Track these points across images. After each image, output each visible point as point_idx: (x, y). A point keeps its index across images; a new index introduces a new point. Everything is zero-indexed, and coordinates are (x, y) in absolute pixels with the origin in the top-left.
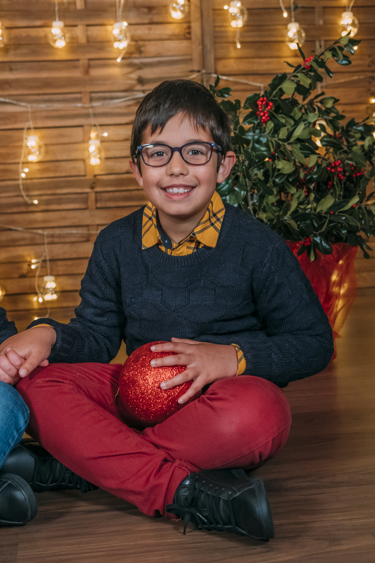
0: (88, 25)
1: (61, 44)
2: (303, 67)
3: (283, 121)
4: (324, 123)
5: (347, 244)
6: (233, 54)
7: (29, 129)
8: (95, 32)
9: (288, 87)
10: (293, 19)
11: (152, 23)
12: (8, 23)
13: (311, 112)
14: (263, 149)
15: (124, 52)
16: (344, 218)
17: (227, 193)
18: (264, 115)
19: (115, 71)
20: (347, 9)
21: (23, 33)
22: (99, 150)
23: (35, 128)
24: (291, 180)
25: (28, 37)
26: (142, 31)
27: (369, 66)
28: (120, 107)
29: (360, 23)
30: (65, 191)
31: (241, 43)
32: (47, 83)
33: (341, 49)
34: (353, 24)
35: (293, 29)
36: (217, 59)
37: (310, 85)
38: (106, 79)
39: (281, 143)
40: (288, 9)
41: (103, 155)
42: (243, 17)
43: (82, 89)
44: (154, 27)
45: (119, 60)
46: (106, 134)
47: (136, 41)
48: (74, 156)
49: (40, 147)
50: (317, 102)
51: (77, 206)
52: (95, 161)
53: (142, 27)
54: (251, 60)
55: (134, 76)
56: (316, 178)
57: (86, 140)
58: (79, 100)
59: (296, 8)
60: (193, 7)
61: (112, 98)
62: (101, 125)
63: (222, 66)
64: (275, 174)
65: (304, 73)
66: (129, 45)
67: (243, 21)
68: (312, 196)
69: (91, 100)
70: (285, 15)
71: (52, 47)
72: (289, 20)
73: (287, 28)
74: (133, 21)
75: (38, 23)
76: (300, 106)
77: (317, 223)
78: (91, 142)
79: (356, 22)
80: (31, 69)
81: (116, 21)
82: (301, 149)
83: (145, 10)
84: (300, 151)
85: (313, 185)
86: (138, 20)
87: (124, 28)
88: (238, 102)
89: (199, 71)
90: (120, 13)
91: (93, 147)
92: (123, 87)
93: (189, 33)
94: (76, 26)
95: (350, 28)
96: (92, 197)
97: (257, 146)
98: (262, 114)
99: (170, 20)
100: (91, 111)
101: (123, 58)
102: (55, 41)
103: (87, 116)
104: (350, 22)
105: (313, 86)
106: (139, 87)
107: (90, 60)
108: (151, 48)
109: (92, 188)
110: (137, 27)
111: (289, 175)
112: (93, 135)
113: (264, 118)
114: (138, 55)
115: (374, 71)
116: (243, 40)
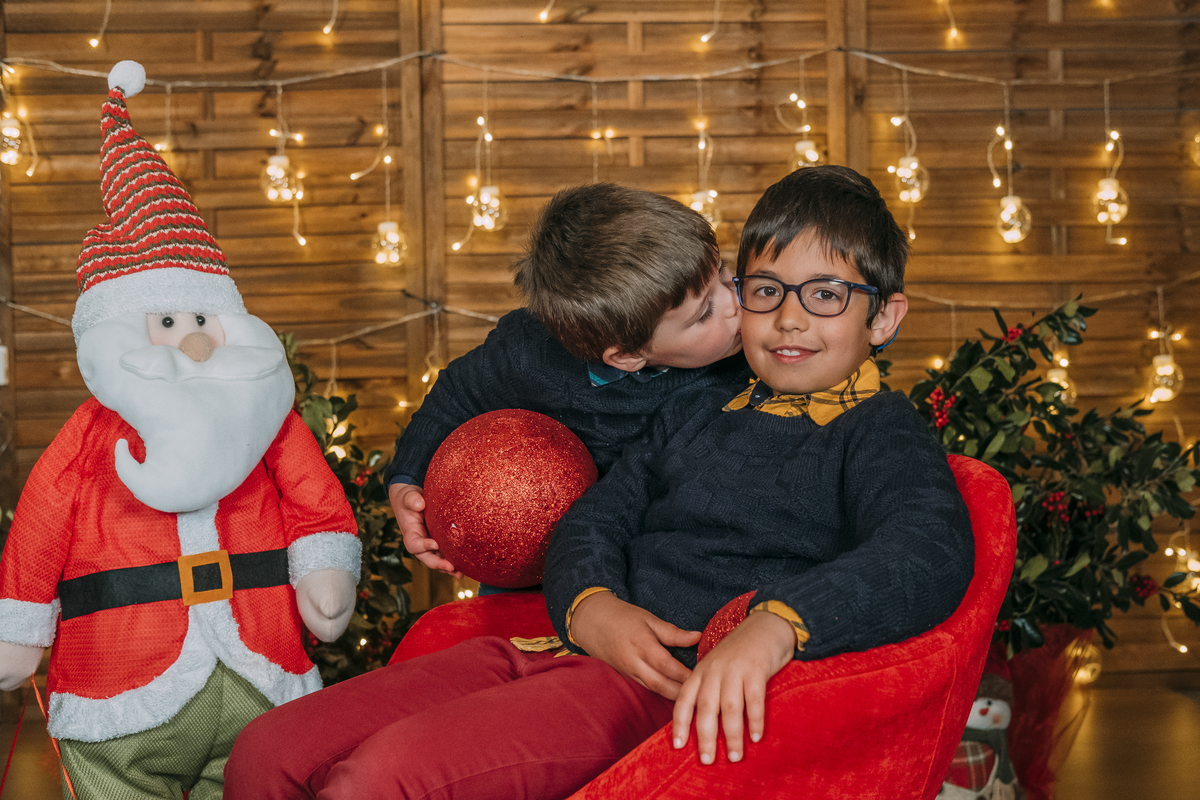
2: (1003, 345)
9: (980, 376)
10: (1010, 190)
11: (758, 191)
12: (510, 189)
13: (1019, 409)
16: (1064, 591)
18: (941, 416)
20: (1108, 172)
21: (537, 204)
26: (740, 205)
27: (1149, 272)
29: (1130, 197)
31: (915, 227)
34: (1118, 200)
35: (1010, 207)
40: (1002, 172)
42: (922, 185)
47: (732, 221)
50: (1030, 390)
53: (742, 197)
54: (933, 257)
59: (1016, 168)
67: (921, 191)
70: (997, 183)
72: (1002, 193)
73: (999, 205)
74: (727, 188)
77: (1021, 597)
79: (1124, 197)
81: (697, 190)
83: (749, 169)
86: (736, 187)
87: (711, 201)
90: (704, 173)
95: (1113, 207)
98: (937, 414)
104: (1114, 196)
110: (732, 197)
113: (941, 421)
115: (1156, 282)
116: (920, 222)
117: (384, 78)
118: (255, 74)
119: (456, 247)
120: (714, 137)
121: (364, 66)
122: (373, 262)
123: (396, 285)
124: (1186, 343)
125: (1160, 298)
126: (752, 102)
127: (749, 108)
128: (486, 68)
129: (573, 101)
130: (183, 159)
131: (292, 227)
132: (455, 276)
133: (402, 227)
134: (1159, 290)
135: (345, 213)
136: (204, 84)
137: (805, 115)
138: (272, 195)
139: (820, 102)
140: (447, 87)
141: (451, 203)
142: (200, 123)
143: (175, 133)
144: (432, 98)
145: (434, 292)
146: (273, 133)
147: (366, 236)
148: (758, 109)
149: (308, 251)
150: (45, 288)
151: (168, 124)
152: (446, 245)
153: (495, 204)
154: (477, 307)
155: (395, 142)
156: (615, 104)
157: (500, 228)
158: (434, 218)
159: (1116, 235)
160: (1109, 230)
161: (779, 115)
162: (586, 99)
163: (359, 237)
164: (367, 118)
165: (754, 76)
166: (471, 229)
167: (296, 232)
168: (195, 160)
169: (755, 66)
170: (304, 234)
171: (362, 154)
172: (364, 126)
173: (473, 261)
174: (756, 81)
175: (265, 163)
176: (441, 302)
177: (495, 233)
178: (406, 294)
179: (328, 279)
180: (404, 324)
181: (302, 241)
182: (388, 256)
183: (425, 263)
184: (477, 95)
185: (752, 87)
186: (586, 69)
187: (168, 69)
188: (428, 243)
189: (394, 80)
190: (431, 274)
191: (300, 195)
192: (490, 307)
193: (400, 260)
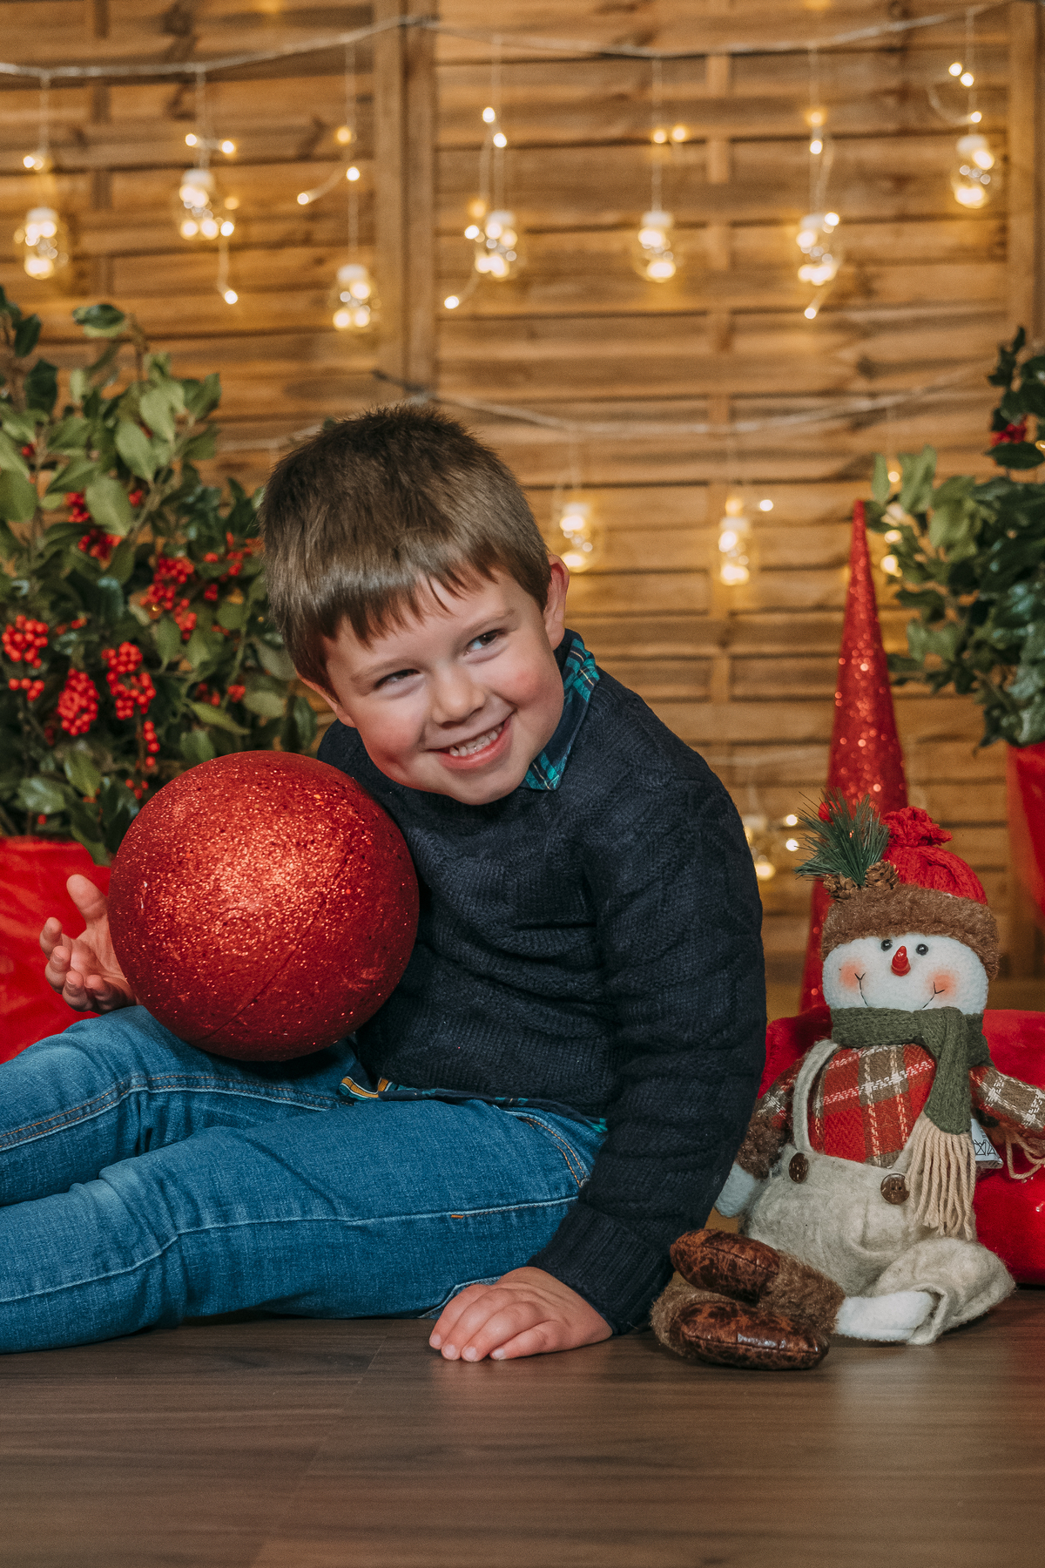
0: (736, 224)
1: (662, 270)
7: (568, 487)
8: (752, 240)
11: (903, 218)
12: (532, 218)
15: (826, 291)
19: (800, 343)
21: (569, 242)
22: (748, 546)
23: (587, 486)
25: (581, 254)
26: (876, 239)
28: (808, 437)
30: (651, 650)
32: (621, 372)
38: (775, 361)
41: (757, 559)
43: (711, 388)
44: (908, 228)
45: (811, 313)
46: (766, 505)
47: (860, 264)
48: (681, 560)
49: (594, 534)
51: (683, 691)
52: (734, 574)
53: (878, 228)
55: (850, 355)
57: (714, 518)
58: (702, 415)
60: (1015, 178)
61: (787, 412)
62: (756, 482)
66: (839, 276)
69: (734, 415)
71: (640, 280)
74: (854, 212)
75: (609, 217)
78: (726, 523)
80: (585, 336)
81: (809, 212)
83: (887, 185)
86: (870, 211)
87: (827, 229)
90: (819, 188)
91: (730, 538)
92: (818, 384)
93: (1003, 244)
94: (702, 225)
96: (723, 667)
99: (952, 209)
100: (730, 444)
101: (823, 309)
102: (646, 263)
103: (720, 456)
106: (861, 384)
107: (736, 312)
108: (897, 283)
109: (724, 643)
110: (864, 228)
112: (733, 505)
114: (858, 301)
117: (350, 60)
118: (167, 57)
119: (452, 303)
120: (836, 137)
121: (321, 40)
122: (332, 329)
123: (364, 363)
126: (893, 82)
127: (889, 92)
128: (498, 39)
129: (627, 87)
130: (66, 184)
131: (216, 278)
132: (454, 350)
133: (373, 274)
135: (293, 259)
136: (94, 71)
137: (972, 98)
138: (188, 230)
139: (998, 79)
140: (442, 71)
141: (445, 242)
142: (91, 130)
143: (54, 146)
144: (419, 87)
145: (420, 371)
146: (192, 140)
147: (321, 290)
148: (904, 94)
149: (238, 312)
151: (44, 132)
152: (437, 303)
153: (510, 239)
154: (481, 394)
155: (364, 152)
156: (686, 90)
157: (516, 274)
158: (423, 264)
161: (935, 102)
162: (645, 84)
163: (312, 294)
164: (327, 117)
165: (896, 42)
166: (474, 280)
167: (221, 285)
168: (82, 184)
169: (898, 26)
170: (235, 288)
171: (317, 170)
172: (321, 129)
173: (476, 326)
174: (899, 51)
175: (178, 185)
176: (434, 385)
177: (508, 283)
178: (380, 375)
179: (268, 355)
181: (231, 297)
182: (352, 317)
183: (406, 328)
184: (485, 81)
185: (893, 61)
186: (646, 38)
187: (46, 51)
188: (412, 298)
189: (364, 63)
190: (416, 345)
191: (228, 229)
192: (500, 394)
193: (371, 323)
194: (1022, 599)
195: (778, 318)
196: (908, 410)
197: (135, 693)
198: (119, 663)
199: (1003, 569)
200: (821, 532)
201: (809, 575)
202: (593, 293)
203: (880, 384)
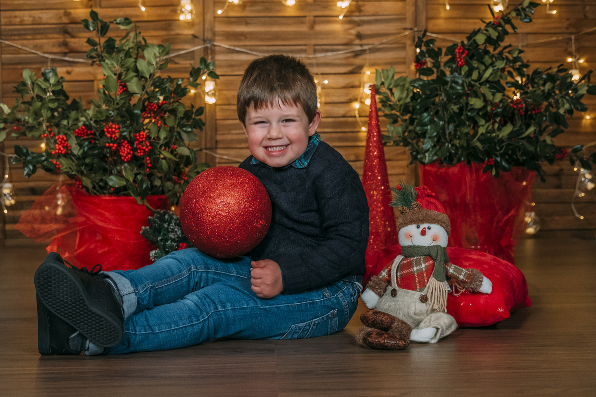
2: (492, 23)
3: (476, 66)
4: (511, 69)
5: (525, 168)
6: (443, 14)
9: (480, 39)
13: (500, 60)
14: (459, 88)
15: (346, 10)
16: (521, 143)
17: (428, 123)
18: (460, 61)
19: (337, 27)
22: (321, 95)
24: (481, 113)
28: (339, 59)
31: (450, 5)
32: (277, 36)
33: (524, 9)
36: (428, 19)
37: (498, 37)
38: (329, 34)
39: (473, 83)
41: (324, 100)
43: (308, 42)
45: (341, 17)
46: (326, 82)
47: (357, 1)
50: (505, 52)
55: (353, 32)
56: (500, 112)
58: (305, 51)
61: (333, 51)
62: (322, 74)
63: (432, 25)
64: (468, 109)
65: (493, 28)
66: (350, 5)
68: (496, 125)
69: (315, 51)
71: (283, 5)
76: (490, 55)
77: (498, 146)
80: (264, 24)
82: (489, 88)
84: (489, 89)
85: (499, 118)
88: (440, 49)
89: (411, 29)
92: (343, 41)
97: (453, 85)
98: (459, 60)
100: (314, 61)
101: (345, 16)
103: (311, 65)
105: (500, 38)
106: (357, 42)
107: (315, 17)
108: (370, 8)
111: (480, 110)
113: (460, 63)
114: (357, 14)
115: (571, 33)
116: (452, 2)
119: (220, 12)
122: (179, 20)
123: (189, 32)
124: (586, 64)
125: (573, 41)
131: (138, 2)
132: (219, 28)
133: (193, 2)
134: (573, 37)
145: (208, 35)
147: (175, 7)
149: (145, 14)
150: (16, 33)
152: (215, 12)
154: (230, 43)
157: (241, 3)
159: (551, 9)
160: (548, 7)
163: (171, 8)
166: (227, 4)
167: (140, 5)
170: (144, 6)
173: (228, 20)
176: (213, 40)
177: (239, 5)
178: (195, 36)
179: (155, 29)
180: (193, 52)
181: (143, 9)
182: (186, 16)
183: (204, 20)
188: (206, 10)
190: (207, 26)
192: (236, 43)
193: (192, 18)
194: (426, 117)
195: (329, 19)
196: (373, 50)
197: (144, 148)
198: (140, 138)
199: (420, 108)
200: (344, 91)
201: (340, 105)
202: (267, 9)
203: (364, 42)
